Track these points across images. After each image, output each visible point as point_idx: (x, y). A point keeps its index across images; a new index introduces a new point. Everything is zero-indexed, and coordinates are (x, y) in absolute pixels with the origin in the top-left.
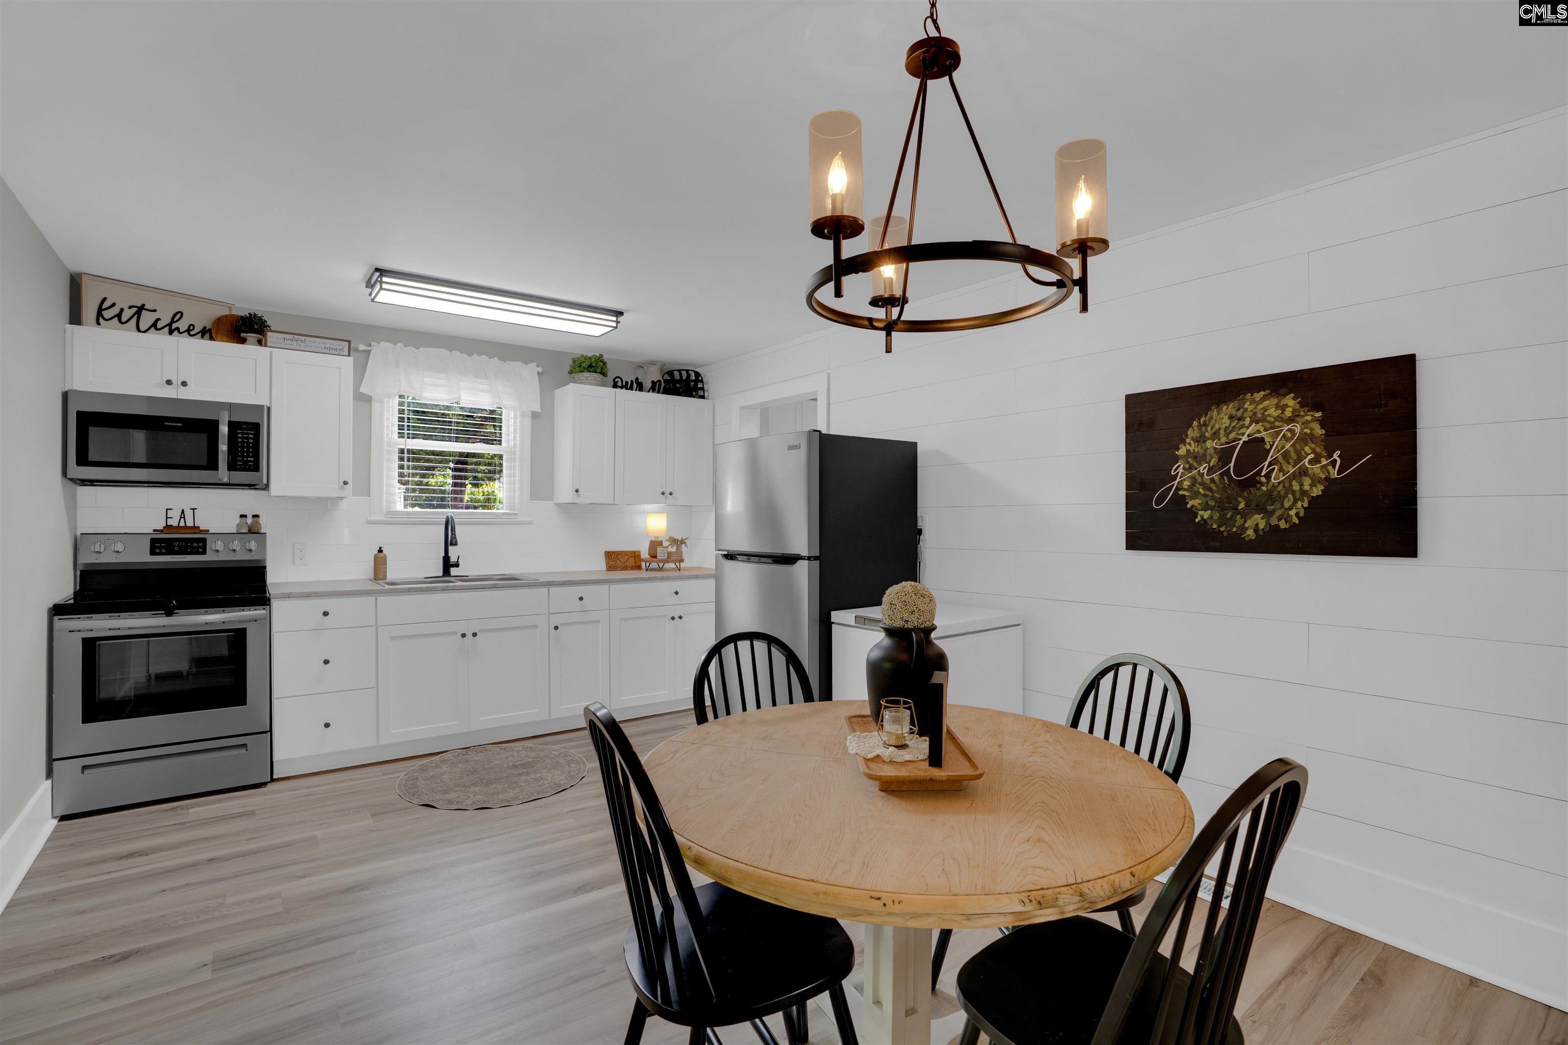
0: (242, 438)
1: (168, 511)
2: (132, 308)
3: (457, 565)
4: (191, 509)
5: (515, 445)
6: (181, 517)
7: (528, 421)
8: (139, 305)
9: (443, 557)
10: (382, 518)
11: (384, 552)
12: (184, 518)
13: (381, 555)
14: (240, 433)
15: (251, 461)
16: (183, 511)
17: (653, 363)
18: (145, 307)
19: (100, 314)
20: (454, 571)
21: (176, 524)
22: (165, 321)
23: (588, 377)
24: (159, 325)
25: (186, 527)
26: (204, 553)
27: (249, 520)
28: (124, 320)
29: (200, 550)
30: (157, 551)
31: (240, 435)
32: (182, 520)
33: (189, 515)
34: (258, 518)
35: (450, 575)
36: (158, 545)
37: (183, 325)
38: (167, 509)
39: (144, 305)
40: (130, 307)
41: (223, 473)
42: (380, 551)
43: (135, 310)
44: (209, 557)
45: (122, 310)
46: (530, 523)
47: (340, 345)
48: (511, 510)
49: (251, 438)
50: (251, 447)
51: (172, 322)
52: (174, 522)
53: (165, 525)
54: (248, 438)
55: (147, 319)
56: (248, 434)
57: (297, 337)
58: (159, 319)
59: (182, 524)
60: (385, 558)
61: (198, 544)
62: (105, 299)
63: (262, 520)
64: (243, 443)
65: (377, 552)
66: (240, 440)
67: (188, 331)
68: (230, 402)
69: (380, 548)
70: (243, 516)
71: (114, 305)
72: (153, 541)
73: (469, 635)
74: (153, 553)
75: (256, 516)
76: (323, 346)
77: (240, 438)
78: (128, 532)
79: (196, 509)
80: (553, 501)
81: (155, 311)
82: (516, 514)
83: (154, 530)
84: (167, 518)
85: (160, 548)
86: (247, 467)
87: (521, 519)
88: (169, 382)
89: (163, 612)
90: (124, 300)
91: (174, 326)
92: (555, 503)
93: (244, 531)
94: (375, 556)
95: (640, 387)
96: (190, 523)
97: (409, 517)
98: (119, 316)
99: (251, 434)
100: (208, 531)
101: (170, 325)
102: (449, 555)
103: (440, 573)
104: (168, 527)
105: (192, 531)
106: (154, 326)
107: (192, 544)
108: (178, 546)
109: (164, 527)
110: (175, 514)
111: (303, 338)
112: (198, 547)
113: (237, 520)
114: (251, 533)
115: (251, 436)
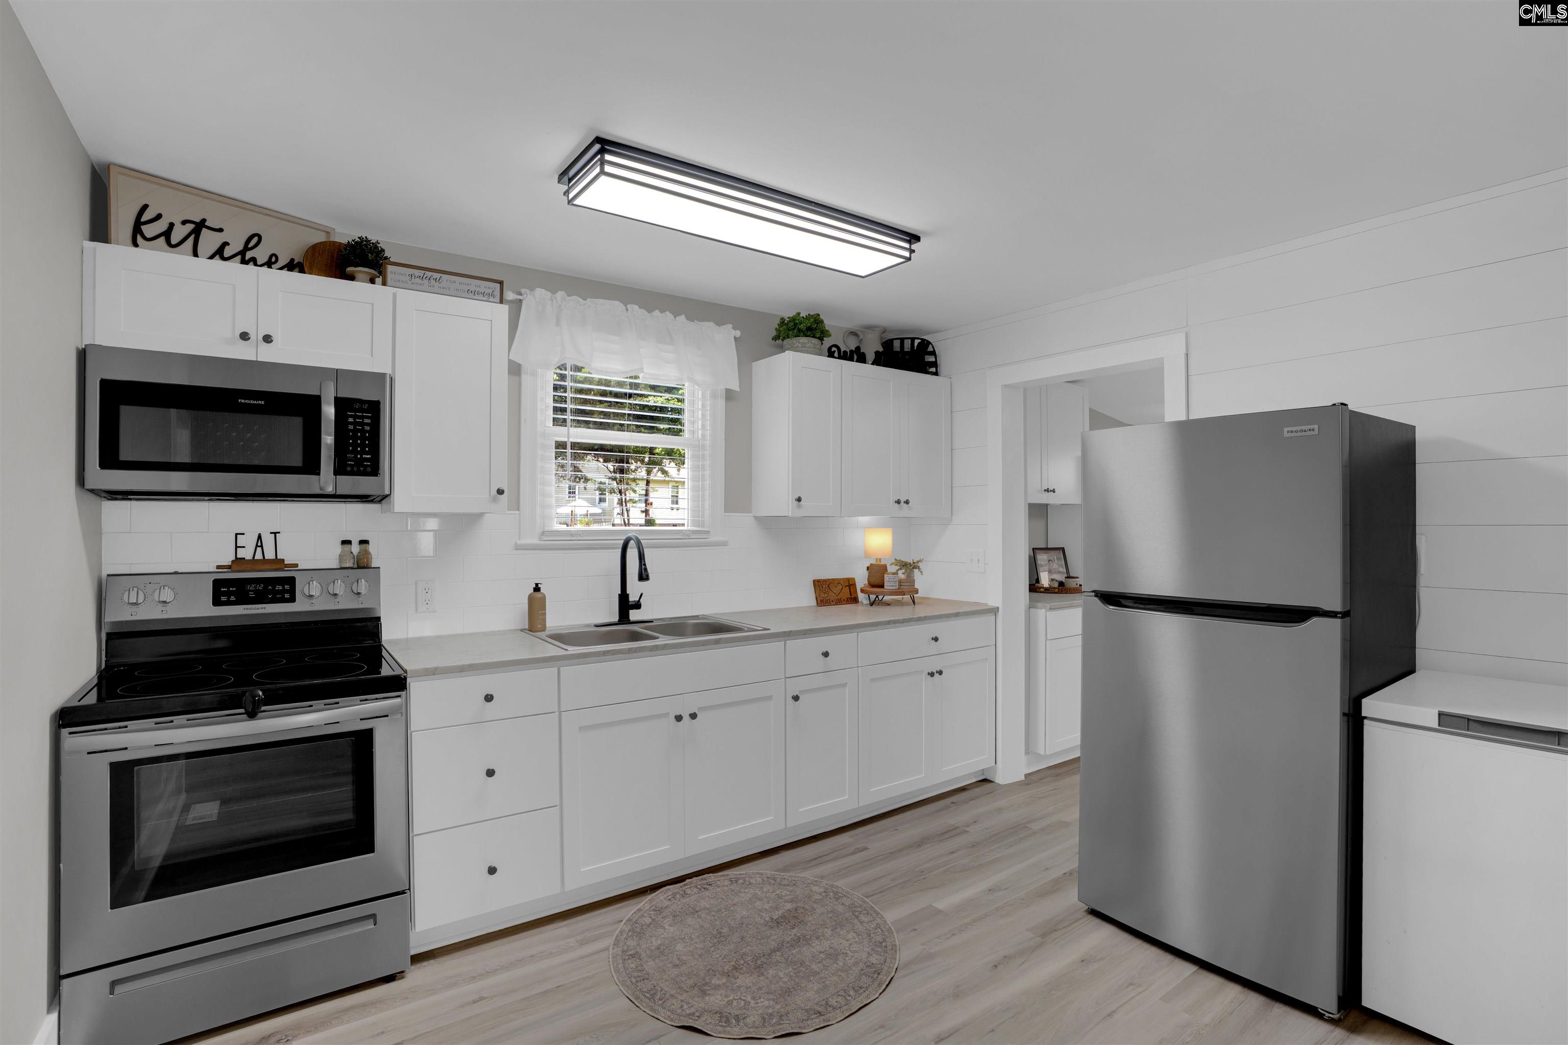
0: (354, 424)
1: (238, 536)
2: (188, 225)
3: (637, 606)
4: (271, 533)
5: (703, 436)
6: (257, 546)
7: (721, 403)
8: (198, 220)
9: (619, 595)
10: (535, 541)
11: (542, 590)
12: (262, 546)
13: (537, 595)
14: (351, 416)
15: (367, 460)
16: (260, 537)
17: (870, 328)
18: (206, 224)
19: (137, 230)
20: (634, 615)
21: (249, 556)
22: (235, 244)
23: (806, 343)
24: (228, 252)
25: (264, 560)
26: (292, 599)
27: (355, 548)
28: (174, 241)
29: (287, 596)
30: (223, 599)
31: (351, 420)
32: (259, 549)
33: (268, 541)
34: (367, 545)
35: (630, 620)
36: (225, 589)
37: (261, 254)
38: (236, 534)
39: (204, 221)
40: (184, 222)
41: (327, 479)
42: (537, 589)
43: (190, 227)
44: (299, 606)
45: (172, 225)
46: (724, 544)
47: (489, 288)
48: (699, 527)
49: (367, 424)
50: (367, 439)
51: (246, 248)
52: (246, 554)
53: (234, 559)
54: (363, 424)
55: (209, 241)
56: (363, 417)
57: (429, 274)
58: (225, 244)
59: (259, 556)
60: (543, 599)
61: (284, 587)
62: (145, 207)
63: (371, 548)
64: (355, 431)
65: (532, 591)
66: (351, 427)
67: (269, 263)
68: (337, 368)
69: (536, 585)
70: (347, 542)
71: (159, 217)
72: (217, 584)
73: (686, 718)
74: (217, 602)
75: (364, 542)
76: (467, 288)
77: (351, 423)
78: (179, 572)
79: (279, 533)
80: (751, 513)
81: (221, 230)
82: (708, 532)
83: (218, 567)
84: (237, 547)
85: (228, 594)
86: (362, 469)
87: (713, 538)
88: (244, 336)
90: (172, 211)
91: (249, 255)
92: (754, 516)
93: (348, 565)
94: (530, 598)
95: (862, 359)
96: (270, 555)
97: (571, 539)
98: (166, 234)
99: (368, 417)
100: (297, 565)
101: (242, 253)
102: (628, 593)
103: (616, 618)
104: (238, 561)
105: (274, 567)
106: (219, 253)
107: (274, 587)
108: (255, 592)
109: (233, 561)
110: (248, 542)
111: (437, 275)
112: (284, 591)
113: (338, 549)
114: (359, 567)
115: (367, 421)
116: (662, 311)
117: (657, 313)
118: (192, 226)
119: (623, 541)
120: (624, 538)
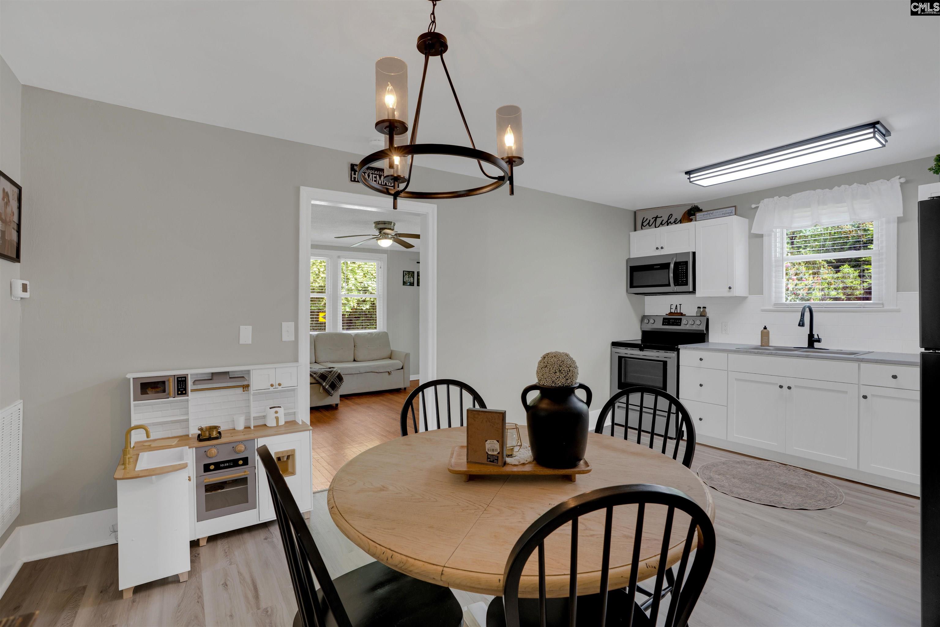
0: (681, 269)
1: (672, 305)
3: (819, 341)
4: (679, 304)
6: (676, 308)
8: (656, 216)
9: (809, 334)
10: (771, 308)
11: (768, 329)
12: (677, 309)
13: (765, 330)
14: (680, 267)
15: (684, 280)
16: (677, 305)
18: (658, 217)
19: (642, 225)
20: (816, 345)
21: (674, 312)
22: (666, 220)
24: (663, 223)
25: (677, 313)
26: (680, 325)
27: (702, 310)
28: (650, 225)
29: (679, 324)
30: (665, 323)
31: (680, 268)
32: (676, 309)
33: (678, 307)
35: (814, 347)
36: (666, 321)
37: (672, 221)
38: (671, 305)
39: (657, 216)
40: (653, 218)
41: (673, 288)
42: (765, 328)
44: (681, 327)
45: (650, 220)
46: (897, 311)
47: (730, 210)
48: (878, 301)
49: (684, 269)
50: (685, 274)
51: (668, 219)
52: (673, 311)
54: (683, 269)
55: (659, 221)
56: (683, 267)
57: (709, 212)
58: (663, 220)
59: (676, 311)
60: (768, 332)
62: (644, 218)
63: (707, 310)
64: (681, 272)
65: (763, 329)
66: (680, 271)
67: (675, 222)
68: (676, 253)
69: (765, 326)
70: (699, 308)
71: (647, 219)
72: (664, 319)
73: (785, 387)
74: (663, 324)
75: (704, 308)
76: (721, 213)
77: (680, 269)
78: (658, 315)
79: (682, 304)
81: (661, 217)
82: (882, 304)
83: (666, 314)
84: (671, 309)
85: (666, 322)
86: (682, 284)
87: (887, 307)
88: (657, 248)
89: (639, 349)
90: (650, 216)
91: (669, 222)
93: (698, 315)
94: (762, 332)
96: (679, 312)
97: (788, 307)
98: (649, 223)
99: (684, 267)
100: (685, 315)
101: (667, 221)
102: (813, 334)
103: (807, 346)
104: (671, 313)
105: (678, 315)
106: (661, 224)
107: (676, 321)
108: (672, 322)
109: (669, 313)
110: (674, 307)
111: (712, 212)
112: (679, 322)
113: (696, 309)
114: (701, 316)
115: (684, 268)
116: (839, 186)
117: (836, 188)
118: (655, 218)
119: (802, 308)
120: (803, 307)
